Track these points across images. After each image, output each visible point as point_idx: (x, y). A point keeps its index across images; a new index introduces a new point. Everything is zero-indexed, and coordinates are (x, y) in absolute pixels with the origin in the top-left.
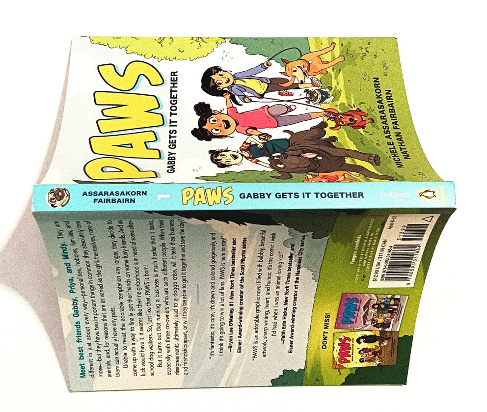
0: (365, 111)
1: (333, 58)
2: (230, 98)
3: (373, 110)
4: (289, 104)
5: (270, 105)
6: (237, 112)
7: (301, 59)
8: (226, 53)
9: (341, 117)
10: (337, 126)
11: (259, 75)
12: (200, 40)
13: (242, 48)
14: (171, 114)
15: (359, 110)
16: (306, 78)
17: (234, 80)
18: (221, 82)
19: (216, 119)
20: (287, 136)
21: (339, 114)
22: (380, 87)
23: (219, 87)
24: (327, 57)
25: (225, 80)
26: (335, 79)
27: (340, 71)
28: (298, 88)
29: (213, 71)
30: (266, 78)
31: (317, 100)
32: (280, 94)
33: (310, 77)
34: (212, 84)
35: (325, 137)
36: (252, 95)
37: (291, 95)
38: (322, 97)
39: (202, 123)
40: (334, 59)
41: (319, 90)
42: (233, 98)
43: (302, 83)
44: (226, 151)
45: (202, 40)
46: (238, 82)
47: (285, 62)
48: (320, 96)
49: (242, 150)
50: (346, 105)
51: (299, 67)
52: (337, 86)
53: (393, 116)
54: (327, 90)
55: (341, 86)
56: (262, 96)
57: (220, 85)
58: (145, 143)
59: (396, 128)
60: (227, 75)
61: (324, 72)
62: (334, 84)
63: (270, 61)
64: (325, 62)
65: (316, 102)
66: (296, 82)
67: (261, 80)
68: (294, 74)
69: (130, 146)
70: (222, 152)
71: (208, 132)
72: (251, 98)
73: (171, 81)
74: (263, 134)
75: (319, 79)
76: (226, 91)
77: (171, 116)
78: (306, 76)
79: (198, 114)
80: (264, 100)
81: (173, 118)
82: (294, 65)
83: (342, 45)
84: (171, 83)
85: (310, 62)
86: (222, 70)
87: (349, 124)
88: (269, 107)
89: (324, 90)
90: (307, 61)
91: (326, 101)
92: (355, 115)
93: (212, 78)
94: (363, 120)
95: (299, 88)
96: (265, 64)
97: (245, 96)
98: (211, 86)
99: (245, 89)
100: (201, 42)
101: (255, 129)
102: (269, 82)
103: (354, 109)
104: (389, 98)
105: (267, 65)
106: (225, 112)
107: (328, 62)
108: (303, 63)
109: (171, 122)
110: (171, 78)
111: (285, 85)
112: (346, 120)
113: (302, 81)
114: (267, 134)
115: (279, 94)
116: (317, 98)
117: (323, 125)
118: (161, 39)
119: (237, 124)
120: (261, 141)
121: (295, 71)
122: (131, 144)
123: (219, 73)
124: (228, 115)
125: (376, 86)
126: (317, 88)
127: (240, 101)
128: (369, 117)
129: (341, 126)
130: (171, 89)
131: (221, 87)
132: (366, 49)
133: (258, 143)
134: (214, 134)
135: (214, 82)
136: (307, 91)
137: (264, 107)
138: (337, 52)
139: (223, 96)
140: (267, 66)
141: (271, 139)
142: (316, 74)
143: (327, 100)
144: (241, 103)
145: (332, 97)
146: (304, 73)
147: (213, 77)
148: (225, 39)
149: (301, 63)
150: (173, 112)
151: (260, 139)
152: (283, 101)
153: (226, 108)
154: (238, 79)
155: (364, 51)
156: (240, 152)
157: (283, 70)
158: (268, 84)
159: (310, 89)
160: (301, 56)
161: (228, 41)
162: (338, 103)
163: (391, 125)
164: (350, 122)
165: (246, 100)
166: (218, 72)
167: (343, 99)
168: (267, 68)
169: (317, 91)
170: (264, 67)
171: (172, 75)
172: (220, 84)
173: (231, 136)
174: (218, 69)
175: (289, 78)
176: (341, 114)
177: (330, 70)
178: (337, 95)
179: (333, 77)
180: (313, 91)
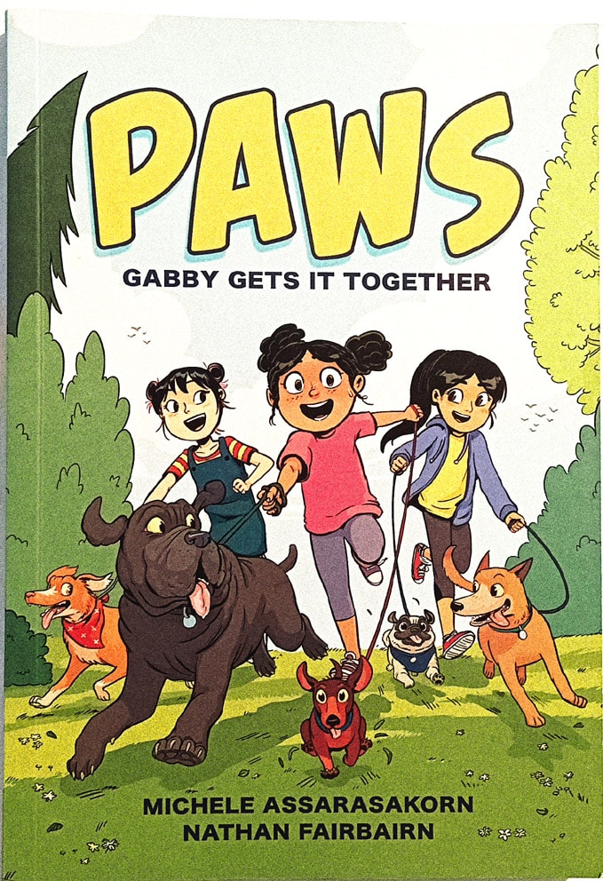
0: (361, 761)
1: (537, 699)
2: (405, 420)
3: (365, 782)
4: (387, 568)
5: (385, 521)
6: (358, 437)
7: (531, 611)
8: (550, 415)
9: (342, 696)
10: (311, 681)
11: (479, 497)
12: (591, 348)
13: (566, 457)
14: (352, 276)
15: (366, 745)
16: (470, 619)
17: (465, 434)
18: (458, 399)
19: (335, 384)
20: (276, 554)
21: (353, 692)
22: (443, 810)
23: (442, 395)
24: (538, 681)
25: (461, 410)
26: (468, 696)
27: (496, 711)
28: (438, 596)
29: (493, 382)
30: (469, 514)
31: (400, 642)
32: (419, 548)
33: (475, 630)
34: (450, 377)
35: (271, 645)
36: (415, 476)
37: (417, 575)
38: (412, 656)
39: (323, 350)
40: (533, 698)
41: (433, 649)
42: (405, 427)
43: (456, 607)
44: (221, 405)
45: (591, 354)
46: (456, 445)
47: (521, 567)
48: (413, 650)
49: (221, 440)
50: (383, 715)
51: (508, 603)
52: (444, 698)
53: (346, 830)
54: (432, 671)
55: (444, 709)
56: (412, 500)
57: (446, 396)
58: (254, 217)
59: (302, 833)
60: (478, 416)
61: (490, 669)
62: (452, 691)
63: (525, 529)
64: (521, 674)
65: (392, 638)
66: (459, 592)
67: (465, 503)
68: (484, 590)
69: (241, 181)
70: (218, 395)
71: (291, 363)
72: (407, 474)
73: (460, 276)
74: (284, 496)
75: (467, 654)
76: (427, 412)
77: (345, 275)
78: (477, 620)
79: (353, 342)
80: (400, 507)
81: (340, 282)
82: (512, 589)
83: (579, 725)
84: (451, 276)
85: (522, 634)
86: (495, 402)
87: (317, 712)
88: (376, 517)
89: (433, 661)
90: (523, 626)
91: (396, 663)
92: (348, 732)
93: (469, 377)
94: (331, 750)
95: (437, 600)
96: (514, 516)
97: (411, 460)
98: (444, 374)
99: (434, 459)
100: (586, 351)
101: (302, 477)
102: (457, 522)
103: (370, 735)
104: (406, 830)
105: (513, 521)
106: (359, 406)
107: (522, 682)
108: (518, 616)
109: (326, 276)
110: (470, 275)
111: (448, 564)
112: (332, 708)
113: (461, 607)
114: (284, 504)
115: (417, 546)
116: (407, 641)
117: (317, 648)
118: (592, 248)
119: (318, 435)
120: (256, 490)
121: (494, 593)
122: (247, 184)
123: (485, 397)
124: (350, 413)
125: (446, 803)
126: (439, 643)
127: (396, 446)
128: (343, 768)
129: (314, 691)
130: (433, 275)
131: (443, 401)
132: (567, 789)
133: (251, 481)
134: (282, 378)
135: (457, 381)
136: (428, 618)
137: (378, 505)
138: (557, 709)
139: (412, 403)
140: (508, 520)
141: (264, 513)
142: (485, 645)
143: (399, 667)
144: (389, 448)
145: (408, 682)
146: (488, 615)
147: (473, 380)
148: (596, 412)
149: (518, 609)
150: (358, 281)
151: (266, 488)
152: (397, 553)
153: (372, 409)
154: (468, 444)
155: (559, 782)
156: (215, 437)
157: (497, 561)
158: (451, 520)
159: (436, 626)
160: (541, 612)
161: (590, 421)
162: (390, 695)
163: (315, 818)
164: (325, 717)
165: (402, 461)
166: (488, 392)
167: (402, 708)
168: (504, 521)
169: (428, 643)
170: (507, 513)
171: (477, 276)
172: (451, 398)
173: (277, 417)
174: (498, 393)
175: (469, 575)
176: (351, 698)
177: (496, 684)
178: (415, 694)
179: (474, 691)
180: (430, 633)
